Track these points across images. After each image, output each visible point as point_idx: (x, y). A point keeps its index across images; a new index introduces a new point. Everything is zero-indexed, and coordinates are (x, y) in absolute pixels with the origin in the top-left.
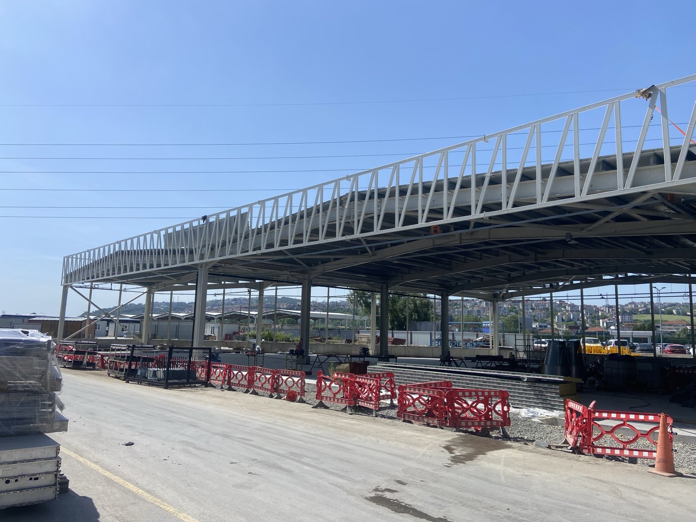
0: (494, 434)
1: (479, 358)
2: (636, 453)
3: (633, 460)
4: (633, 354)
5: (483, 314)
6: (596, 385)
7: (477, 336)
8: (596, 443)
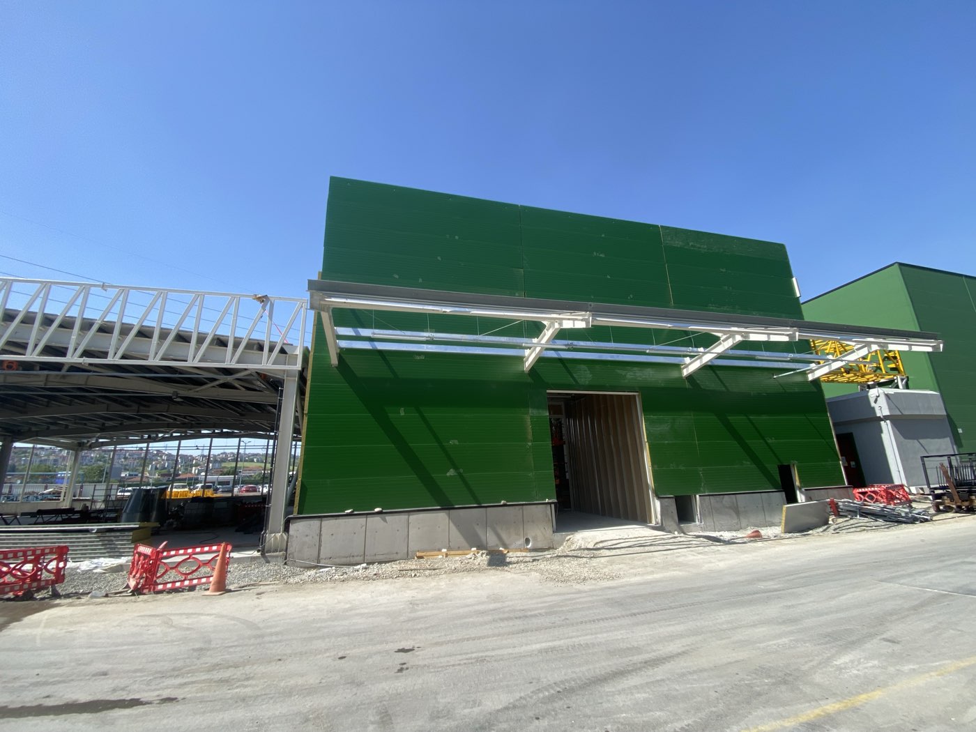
0: (39, 596)
1: (41, 512)
2: (195, 582)
3: (192, 588)
4: (215, 495)
5: (61, 464)
6: (174, 526)
7: (46, 488)
8: (158, 581)
